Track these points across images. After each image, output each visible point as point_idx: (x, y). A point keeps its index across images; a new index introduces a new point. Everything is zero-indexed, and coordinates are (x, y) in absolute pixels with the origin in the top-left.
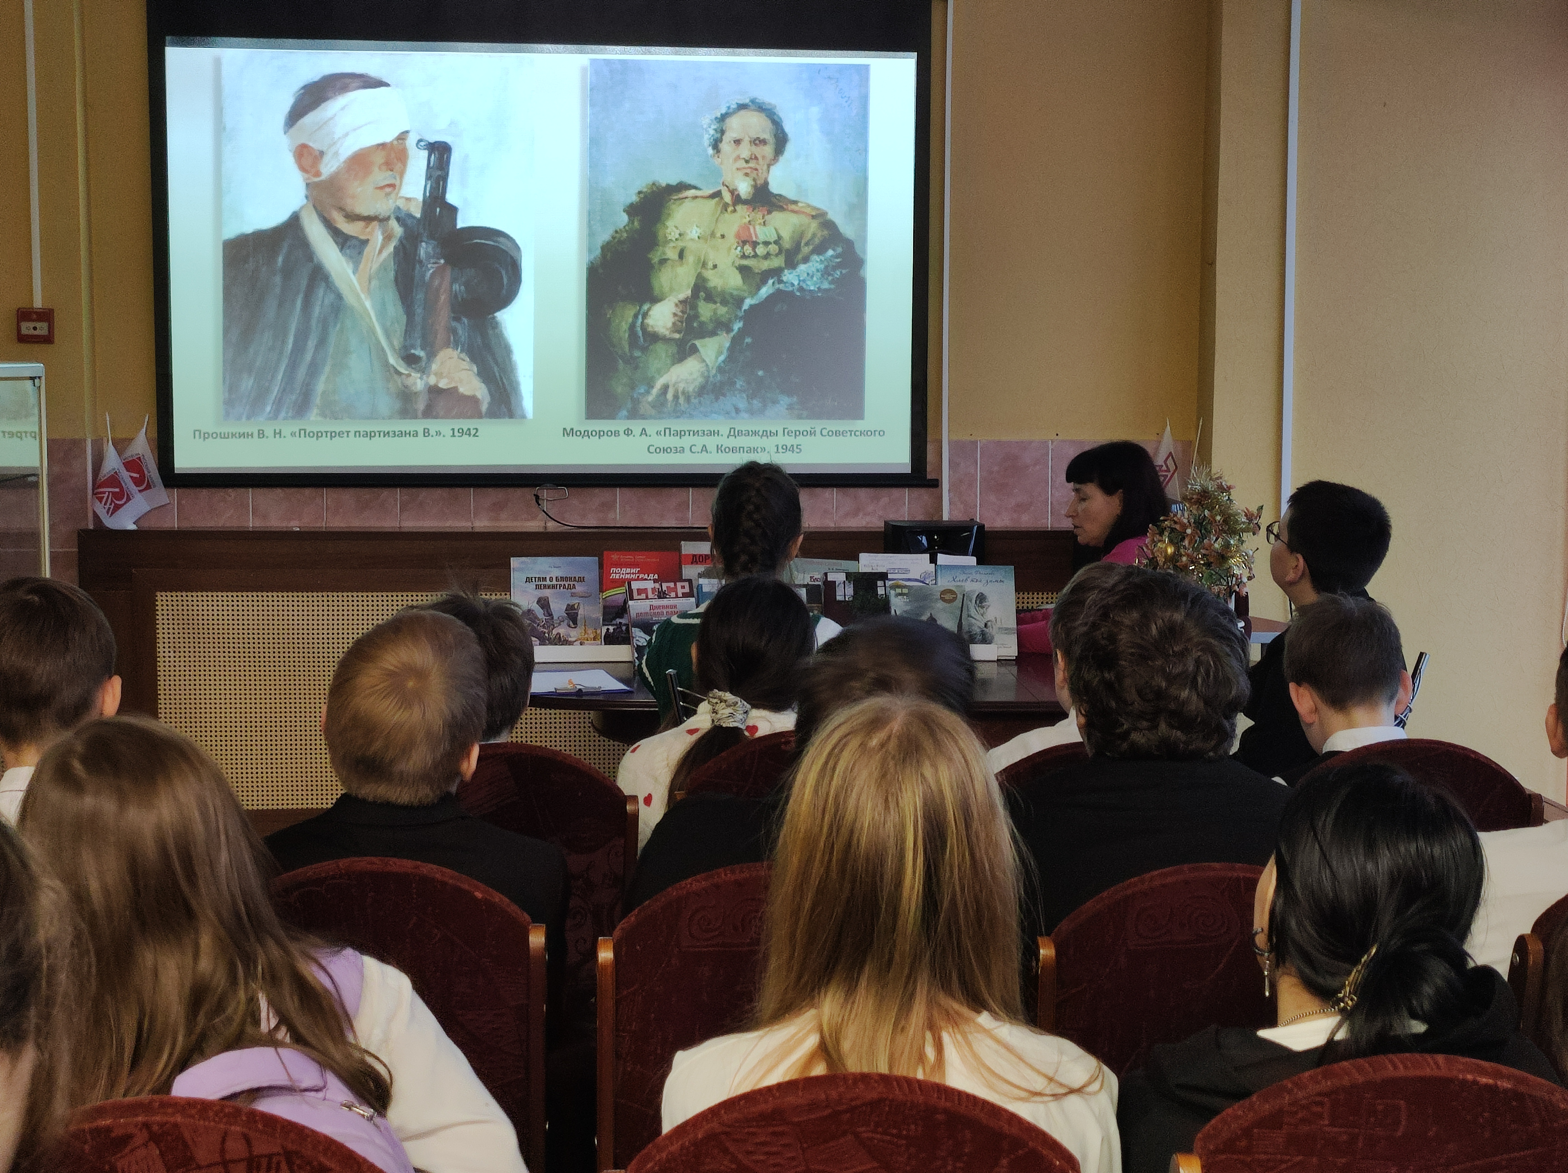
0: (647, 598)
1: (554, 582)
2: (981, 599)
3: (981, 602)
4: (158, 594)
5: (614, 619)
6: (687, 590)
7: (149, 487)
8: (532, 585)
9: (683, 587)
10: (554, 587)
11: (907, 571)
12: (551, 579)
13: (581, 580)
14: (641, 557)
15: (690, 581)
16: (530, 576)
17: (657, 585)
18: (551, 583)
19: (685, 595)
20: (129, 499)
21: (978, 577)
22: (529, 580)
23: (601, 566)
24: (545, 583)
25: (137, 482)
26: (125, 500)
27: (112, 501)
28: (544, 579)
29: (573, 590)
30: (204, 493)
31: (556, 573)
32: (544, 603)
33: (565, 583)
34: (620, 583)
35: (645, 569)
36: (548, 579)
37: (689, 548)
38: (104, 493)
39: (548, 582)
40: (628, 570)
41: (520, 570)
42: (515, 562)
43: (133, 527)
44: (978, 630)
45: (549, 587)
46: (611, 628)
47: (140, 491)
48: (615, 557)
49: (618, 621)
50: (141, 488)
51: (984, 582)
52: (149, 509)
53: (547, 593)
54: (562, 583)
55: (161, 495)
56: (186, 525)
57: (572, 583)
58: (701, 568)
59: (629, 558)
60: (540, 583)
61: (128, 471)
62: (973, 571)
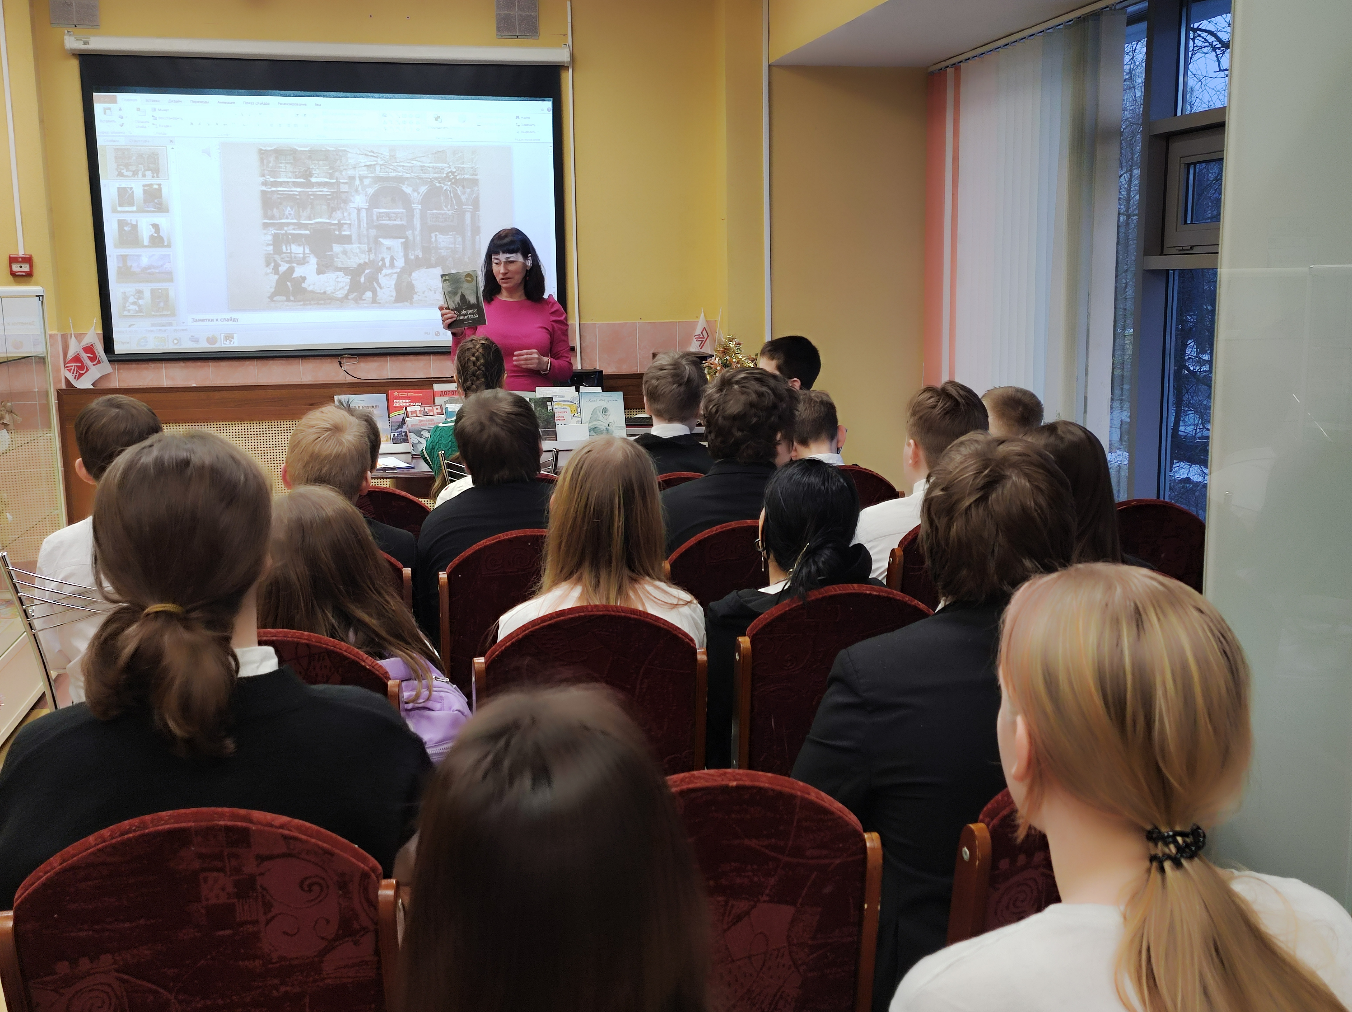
0: (417, 416)
3: (605, 412)
5: (397, 429)
6: (439, 411)
7: (99, 362)
9: (437, 409)
11: (563, 396)
14: (411, 394)
15: (441, 406)
17: (422, 409)
19: (438, 414)
20: (87, 370)
21: (603, 398)
23: (388, 400)
25: (92, 359)
26: (85, 370)
27: (77, 371)
30: (133, 365)
34: (401, 408)
35: (414, 400)
37: (437, 387)
38: (72, 366)
40: (404, 401)
43: (90, 387)
44: (605, 428)
46: (396, 434)
47: (94, 365)
48: (396, 394)
49: (400, 430)
50: (95, 363)
51: (606, 401)
52: (99, 376)
55: (107, 367)
56: (124, 385)
58: (446, 398)
59: (404, 394)
61: (86, 352)
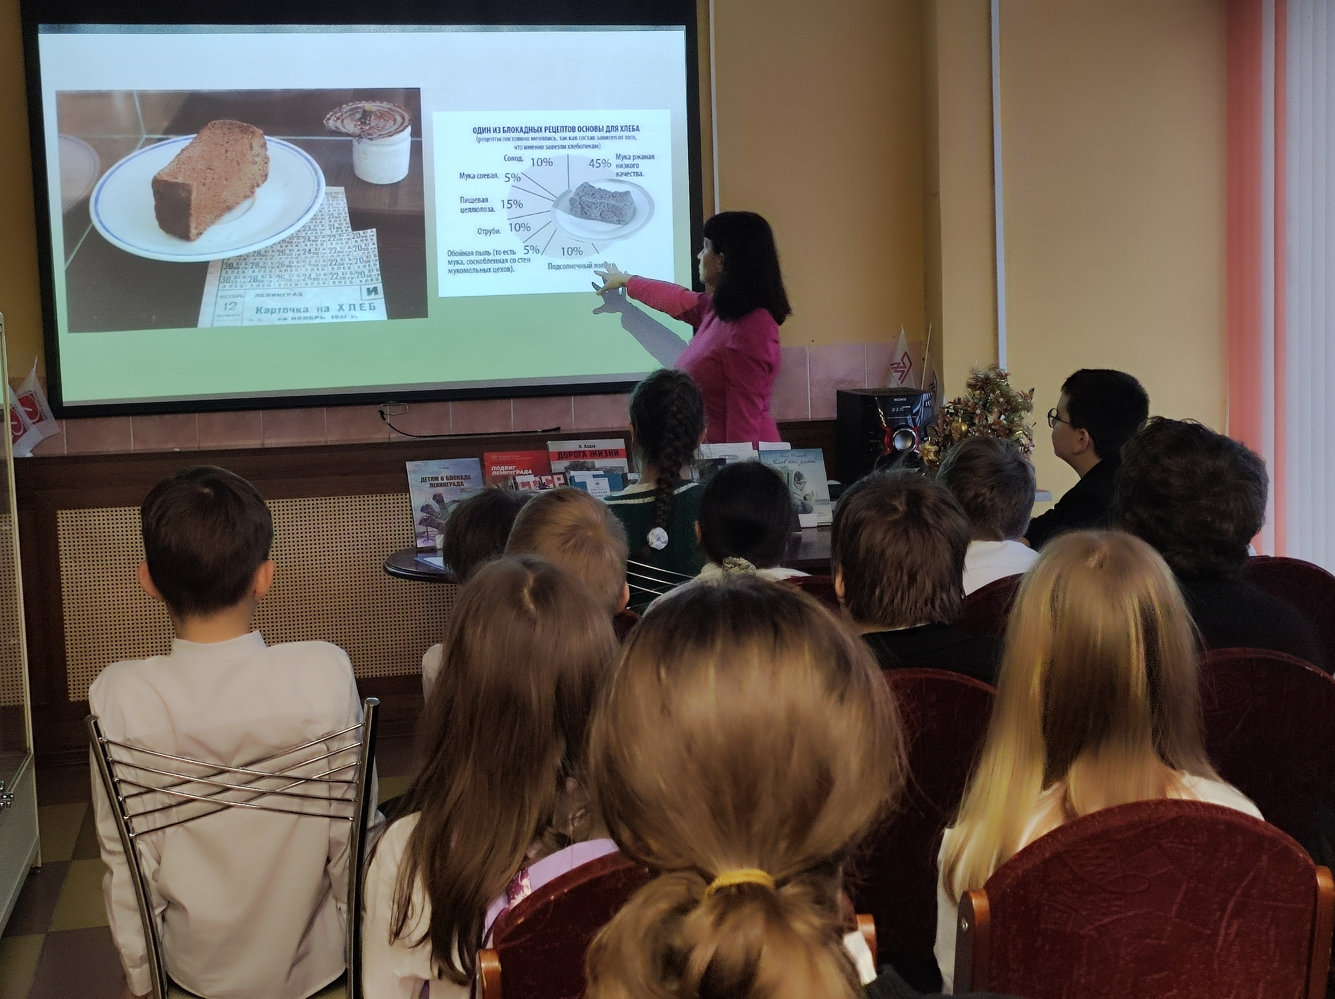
1: (445, 481)
2: (799, 476)
3: (799, 479)
4: (59, 512)
7: (41, 419)
8: (427, 485)
9: (559, 479)
10: (445, 485)
12: (442, 478)
13: (467, 478)
14: (515, 456)
15: (563, 474)
16: (424, 477)
17: (537, 479)
18: (443, 482)
20: (25, 431)
21: (795, 459)
22: (423, 480)
23: (483, 466)
24: (437, 482)
25: (31, 415)
26: (22, 431)
28: (437, 479)
29: (462, 487)
30: (89, 422)
31: (446, 473)
32: (438, 498)
33: (454, 481)
34: (504, 478)
35: (522, 466)
36: (440, 479)
37: (554, 446)
39: (440, 481)
40: (506, 467)
41: (414, 472)
42: (410, 465)
43: (29, 455)
44: (799, 503)
45: (441, 485)
47: (34, 423)
48: (494, 456)
50: (35, 420)
51: (799, 462)
52: (42, 438)
53: (440, 490)
54: (452, 481)
55: (52, 426)
56: (75, 451)
57: (460, 481)
58: (566, 463)
59: (505, 456)
60: (434, 482)
61: (23, 406)
62: (789, 454)
